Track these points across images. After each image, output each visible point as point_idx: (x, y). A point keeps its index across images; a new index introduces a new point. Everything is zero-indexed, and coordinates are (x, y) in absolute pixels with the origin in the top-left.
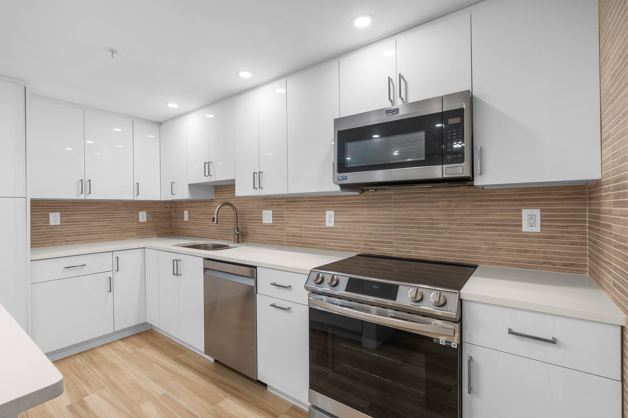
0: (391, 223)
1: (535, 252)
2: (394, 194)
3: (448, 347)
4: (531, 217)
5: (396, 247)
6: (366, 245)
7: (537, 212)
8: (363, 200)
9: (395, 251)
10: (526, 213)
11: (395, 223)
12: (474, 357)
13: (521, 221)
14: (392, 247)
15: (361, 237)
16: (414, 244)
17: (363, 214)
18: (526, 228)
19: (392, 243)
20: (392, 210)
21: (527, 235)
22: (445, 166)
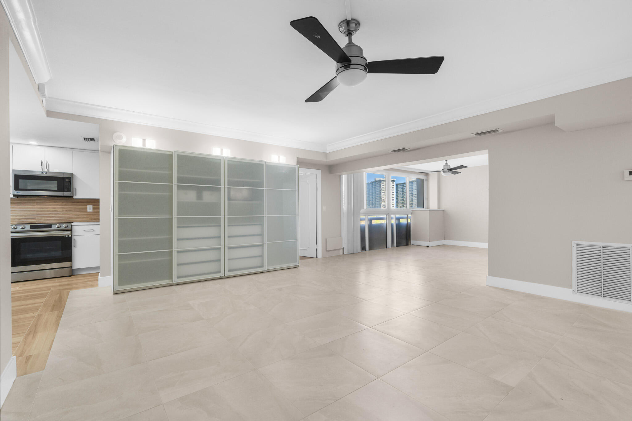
0: (35, 210)
1: (91, 217)
2: (37, 199)
3: (68, 237)
4: (90, 207)
5: (37, 219)
6: (20, 220)
7: (91, 206)
8: (18, 201)
9: (37, 221)
10: (88, 206)
11: (37, 210)
12: (75, 239)
13: (87, 209)
14: (35, 220)
15: (16, 217)
16: (47, 218)
17: (17, 207)
18: (88, 211)
19: (35, 218)
20: (35, 206)
21: (89, 213)
22: (64, 192)
